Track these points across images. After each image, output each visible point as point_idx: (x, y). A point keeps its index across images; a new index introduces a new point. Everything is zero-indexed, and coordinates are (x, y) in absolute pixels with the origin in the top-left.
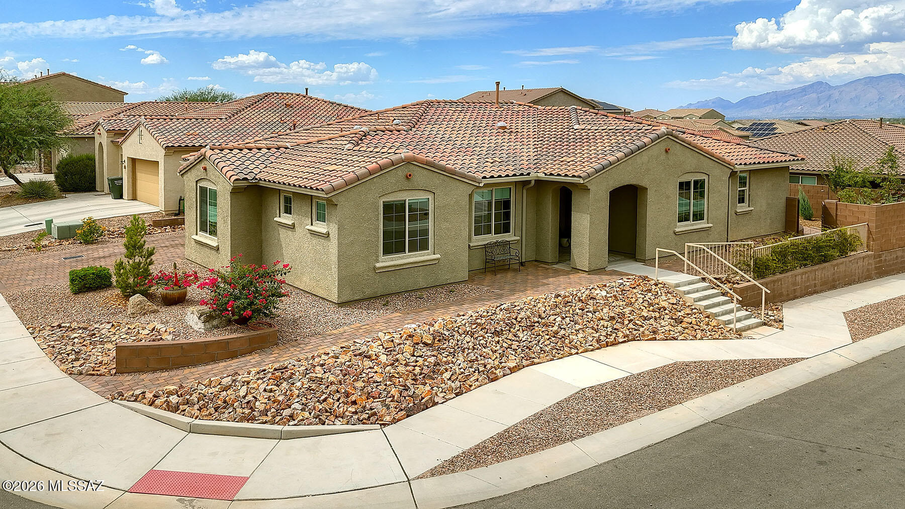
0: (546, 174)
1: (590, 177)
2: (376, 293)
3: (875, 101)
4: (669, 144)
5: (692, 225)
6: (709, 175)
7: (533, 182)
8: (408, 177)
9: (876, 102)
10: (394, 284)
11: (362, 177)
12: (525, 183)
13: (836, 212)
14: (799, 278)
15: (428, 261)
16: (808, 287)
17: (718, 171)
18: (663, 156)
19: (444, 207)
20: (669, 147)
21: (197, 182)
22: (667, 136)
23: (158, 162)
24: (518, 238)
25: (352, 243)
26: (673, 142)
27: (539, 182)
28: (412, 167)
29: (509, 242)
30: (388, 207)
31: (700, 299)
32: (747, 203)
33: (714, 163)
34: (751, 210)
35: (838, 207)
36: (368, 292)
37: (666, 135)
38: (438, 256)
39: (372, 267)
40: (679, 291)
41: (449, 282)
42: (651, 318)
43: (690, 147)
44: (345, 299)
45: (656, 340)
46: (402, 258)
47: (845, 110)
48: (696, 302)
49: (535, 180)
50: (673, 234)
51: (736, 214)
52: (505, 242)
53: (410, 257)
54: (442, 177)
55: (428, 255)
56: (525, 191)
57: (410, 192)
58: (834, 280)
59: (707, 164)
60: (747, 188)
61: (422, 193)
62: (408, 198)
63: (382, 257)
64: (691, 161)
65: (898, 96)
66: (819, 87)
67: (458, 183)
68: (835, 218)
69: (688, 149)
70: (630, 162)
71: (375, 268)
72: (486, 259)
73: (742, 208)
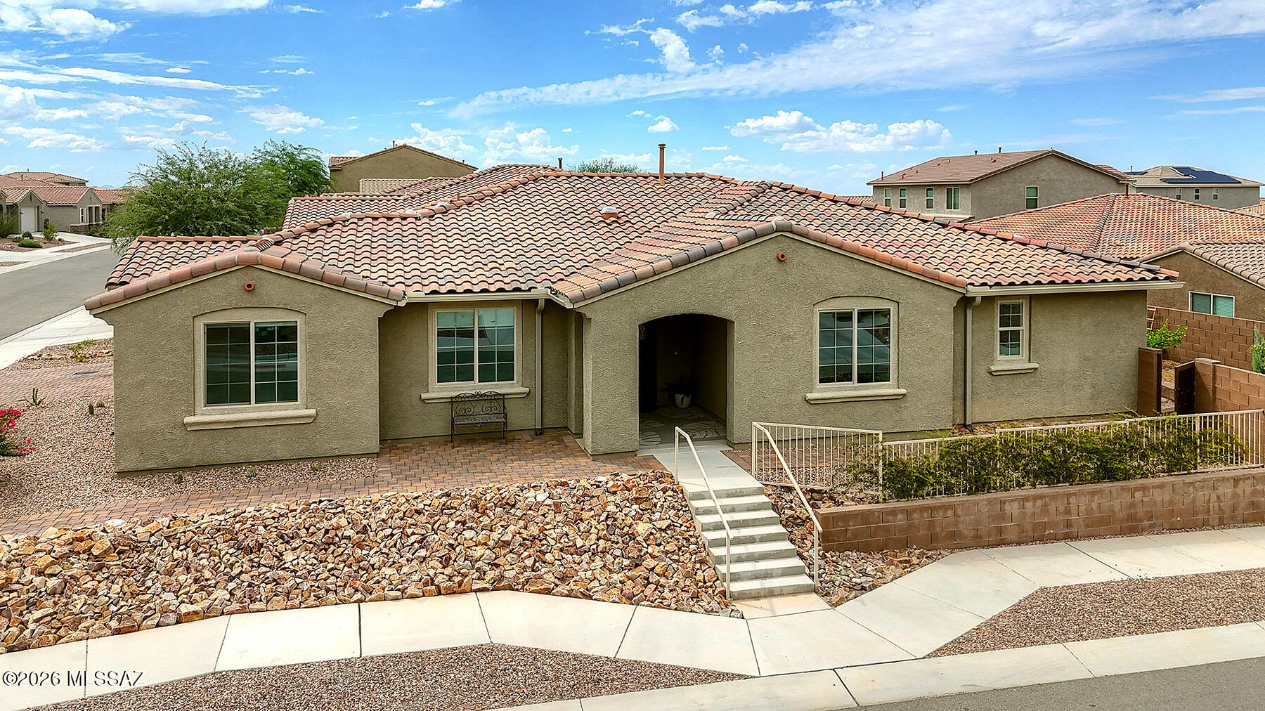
2: (189, 460)
4: (785, 246)
5: (856, 389)
6: (898, 303)
7: (542, 303)
8: (249, 289)
10: (222, 450)
11: (154, 287)
13: (1214, 382)
15: (287, 418)
16: (1045, 526)
17: (923, 296)
18: (774, 267)
20: (788, 251)
22: (780, 234)
24: (528, 390)
25: (142, 384)
26: (797, 244)
28: (257, 273)
29: (504, 395)
30: (214, 333)
32: (1026, 355)
33: (912, 280)
34: (1035, 369)
35: (1218, 374)
36: (174, 459)
37: (776, 232)
39: (180, 421)
40: (692, 507)
41: (337, 453)
42: (586, 552)
44: (127, 465)
45: (549, 593)
46: (245, 411)
48: (712, 530)
49: (545, 299)
50: (805, 403)
51: (991, 373)
52: (494, 395)
53: (258, 410)
54: (320, 290)
55: (295, 409)
56: (538, 316)
57: (257, 312)
58: (1131, 518)
59: (887, 282)
60: (1024, 328)
61: (280, 312)
62: (255, 319)
63: (202, 408)
64: (845, 276)
67: (354, 301)
68: (1211, 392)
69: (838, 258)
70: (687, 275)
71: (185, 424)
72: (454, 421)
73: (1010, 363)
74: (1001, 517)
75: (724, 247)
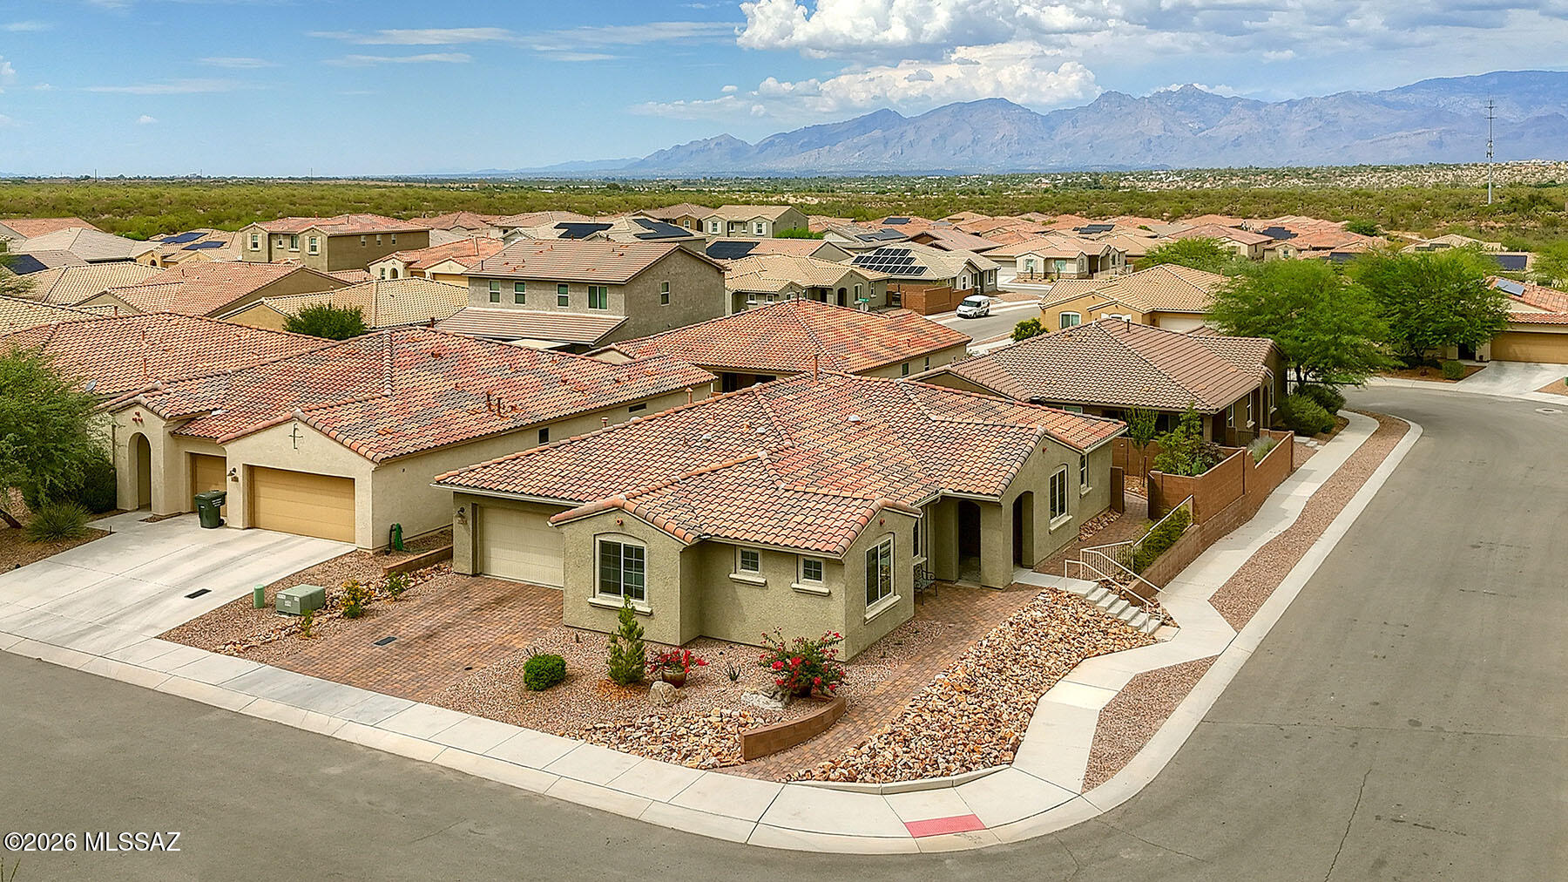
0: (954, 491)
1: (1003, 494)
2: (865, 645)
3: (968, 143)
5: (1059, 520)
6: (1068, 465)
7: (939, 499)
8: (881, 523)
9: (969, 146)
13: (1163, 484)
14: (1160, 568)
15: (893, 603)
17: (1073, 459)
18: (1041, 457)
20: (1045, 446)
21: (595, 535)
22: (1045, 436)
23: (354, 479)
24: (926, 559)
25: (852, 599)
28: (883, 512)
31: (1109, 607)
32: (1087, 482)
33: (1071, 451)
34: (1091, 490)
35: (1164, 479)
36: (861, 646)
38: (899, 597)
39: (863, 619)
40: (1090, 601)
41: (903, 621)
43: (1058, 441)
46: (878, 605)
47: (925, 159)
48: (1107, 610)
49: (941, 496)
51: (1080, 497)
53: (882, 602)
54: (899, 516)
55: (892, 597)
59: (1066, 454)
60: (1086, 467)
63: (867, 608)
64: (1057, 455)
65: (998, 137)
66: (882, 119)
67: (908, 519)
68: (1160, 489)
73: (1084, 489)
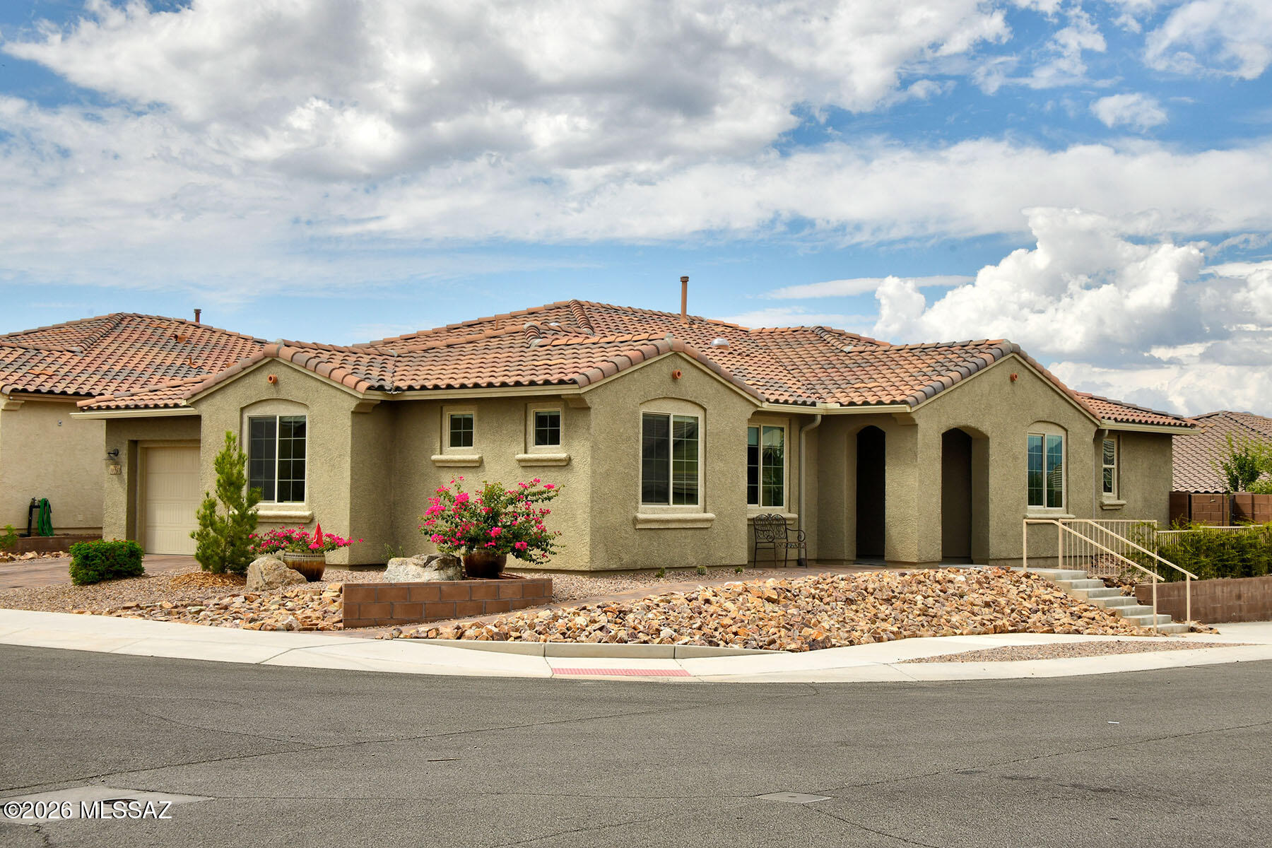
0: (842, 405)
1: (918, 404)
2: (635, 562)
4: (1015, 369)
5: (1047, 512)
6: (1066, 432)
7: (819, 418)
8: (675, 377)
11: (623, 366)
12: (807, 419)
13: (1253, 510)
14: (1218, 589)
15: (697, 521)
17: (1079, 426)
18: (1008, 387)
19: (717, 434)
20: (1016, 373)
21: (242, 410)
22: (1012, 355)
24: (795, 516)
25: (607, 474)
26: (1020, 366)
27: (829, 419)
28: (679, 361)
29: (785, 520)
30: (648, 423)
31: (1095, 596)
32: (1116, 492)
33: (1074, 411)
34: (1122, 505)
35: (1255, 502)
36: (627, 559)
38: (710, 515)
39: (630, 518)
40: (1064, 584)
41: (724, 562)
43: (1042, 377)
45: (1054, 633)
46: (665, 511)
48: (1091, 597)
49: (822, 416)
51: (1101, 507)
52: (779, 519)
53: (675, 511)
54: (716, 384)
55: (697, 512)
56: (803, 436)
57: (676, 404)
59: (1065, 412)
60: (1115, 466)
61: (689, 406)
62: (675, 411)
63: (642, 507)
64: (1043, 401)
67: (736, 399)
69: (1039, 381)
70: (966, 388)
71: (636, 521)
72: (756, 543)
73: (1110, 498)
74: (1214, 599)
75: (972, 372)
